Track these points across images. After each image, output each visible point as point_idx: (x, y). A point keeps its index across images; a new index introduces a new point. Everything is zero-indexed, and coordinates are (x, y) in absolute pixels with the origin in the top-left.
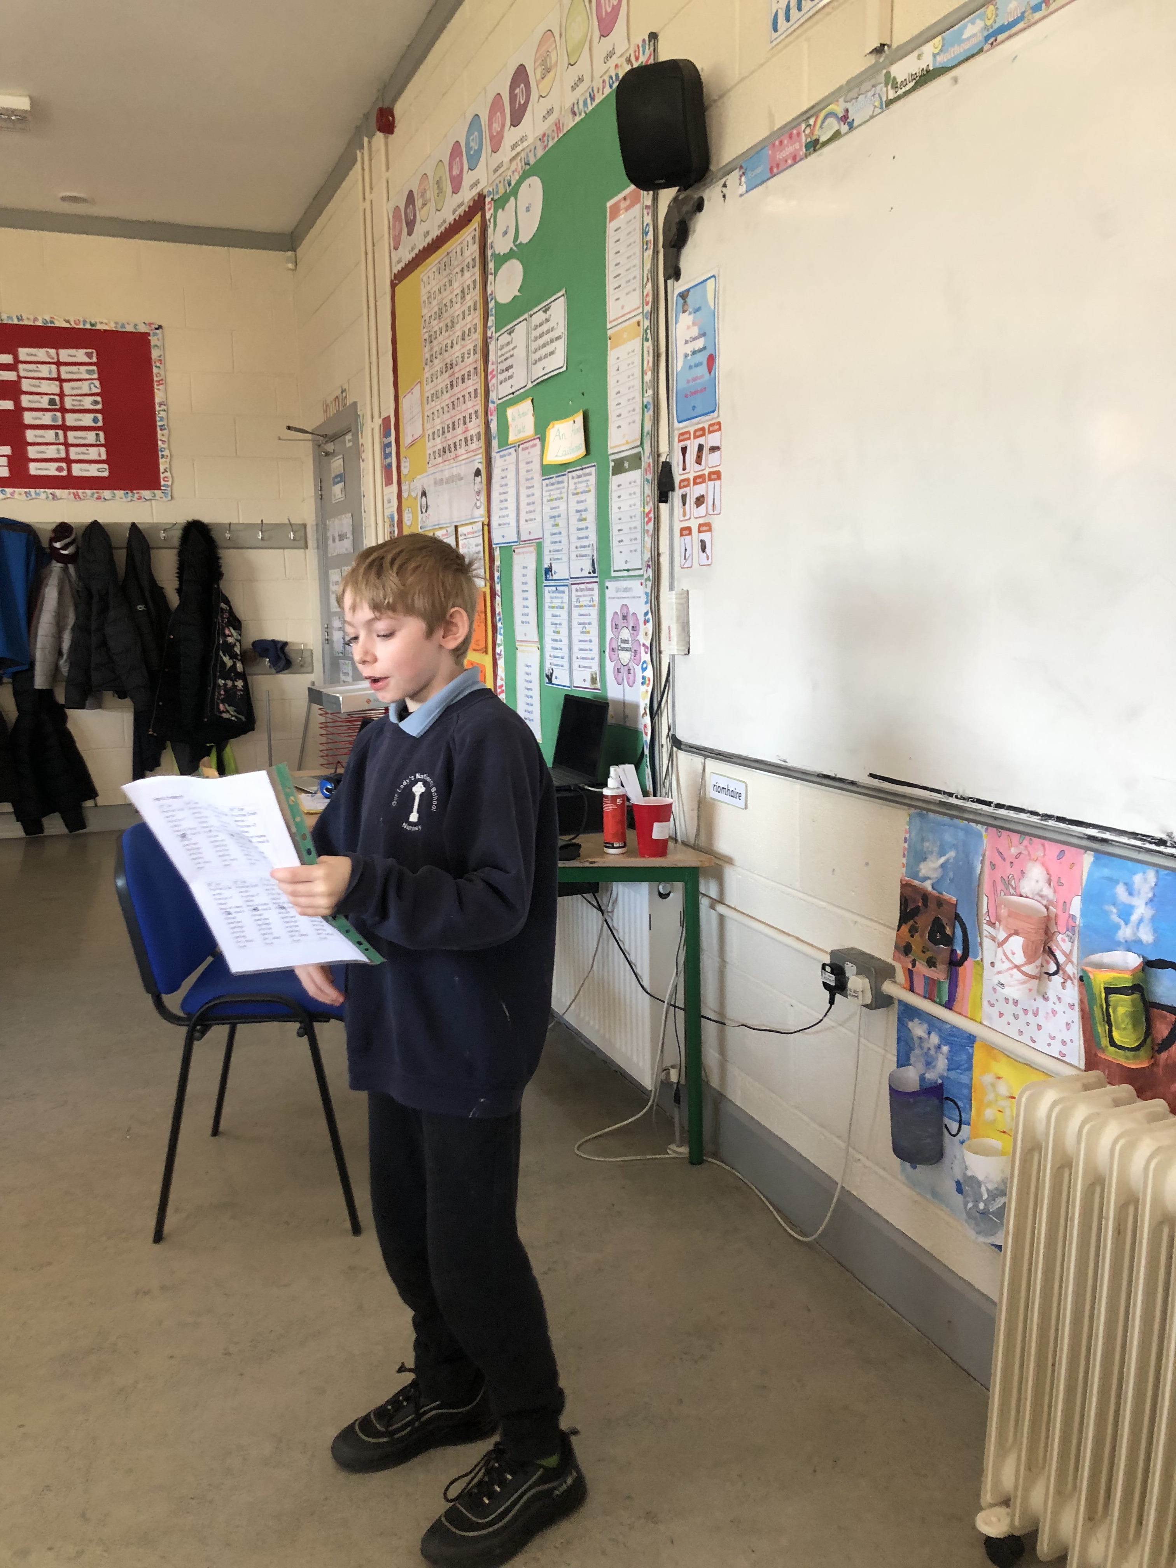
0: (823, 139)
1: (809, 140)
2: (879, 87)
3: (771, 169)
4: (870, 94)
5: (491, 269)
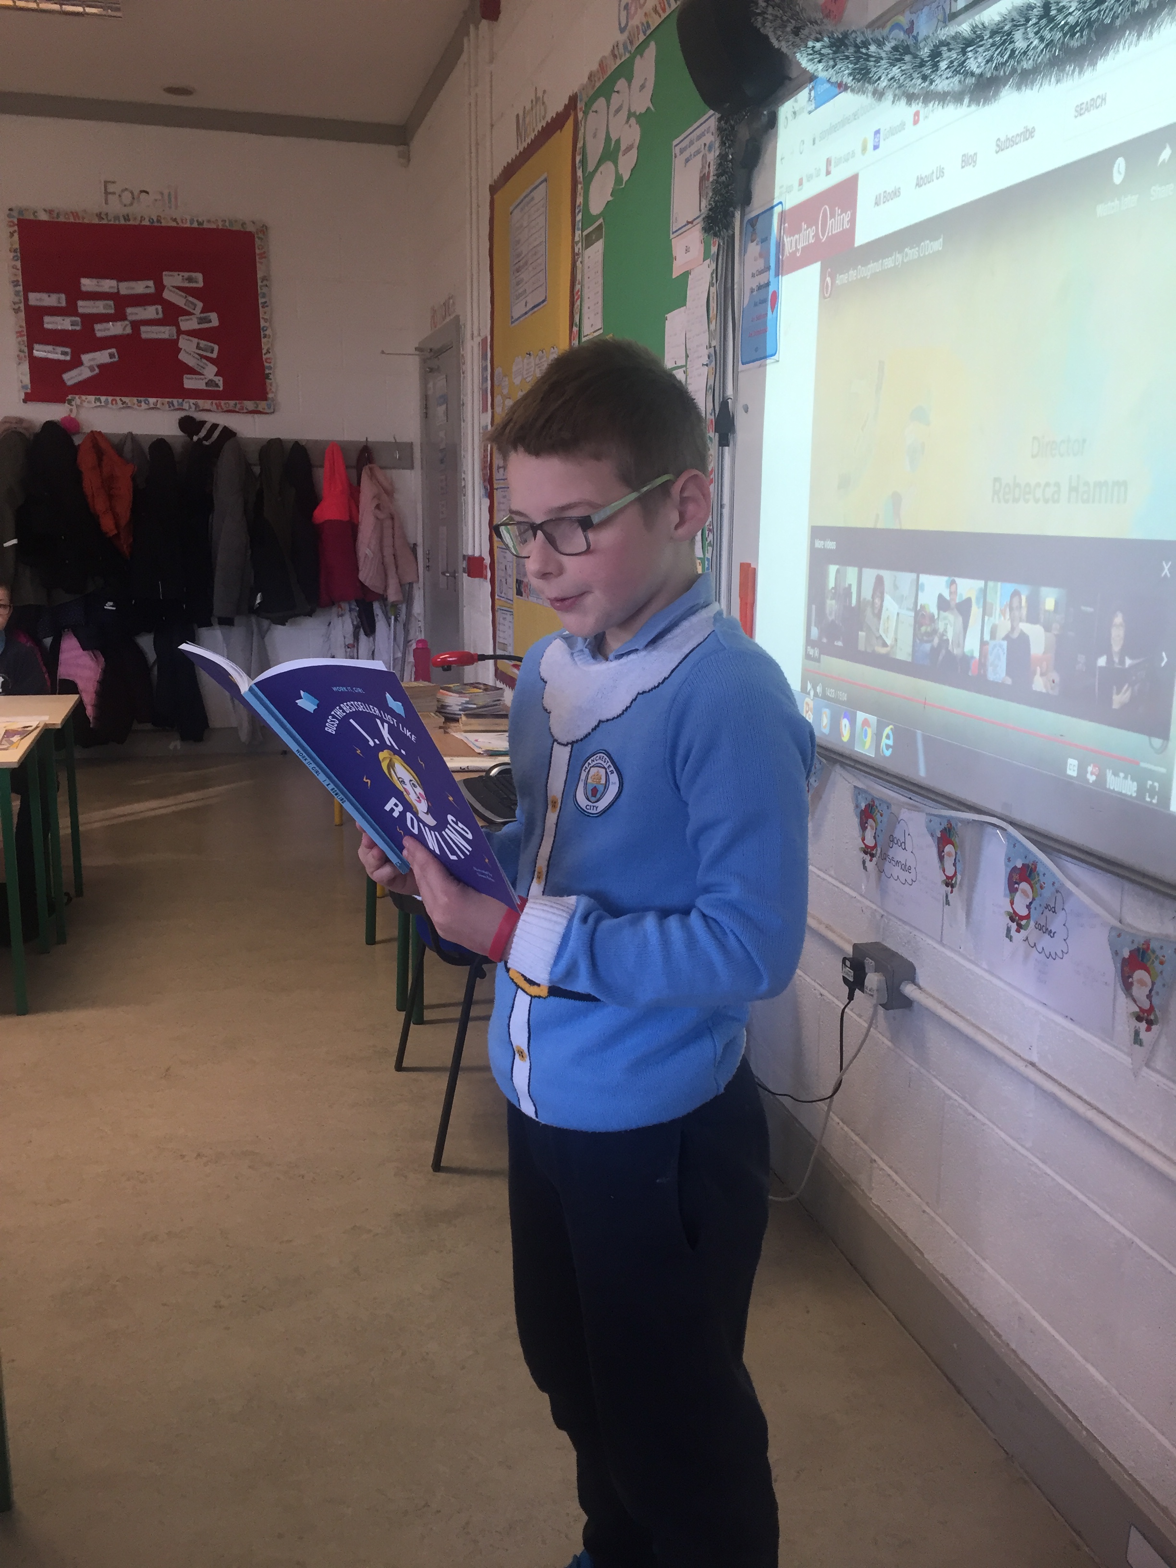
4: (934, 6)
5: (580, 177)
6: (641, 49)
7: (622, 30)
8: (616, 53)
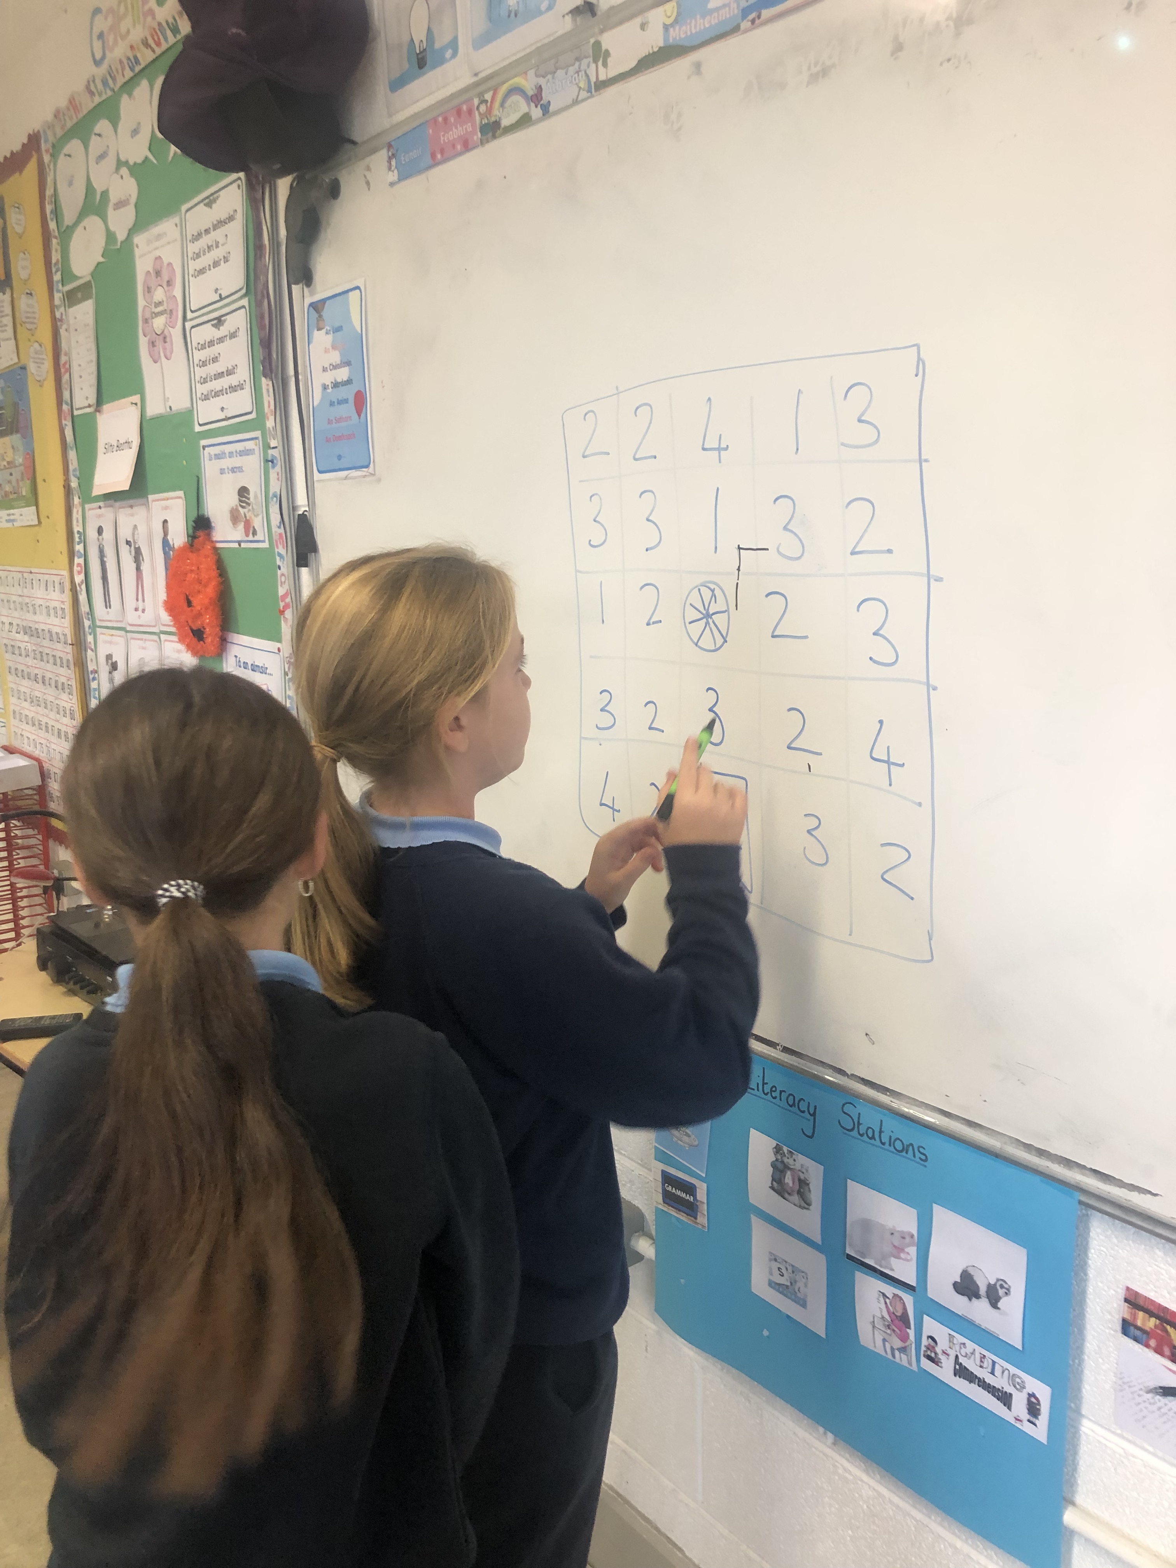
0: (505, 122)
1: (485, 121)
2: (585, 62)
3: (433, 155)
4: (572, 70)
5: (54, 230)
7: (97, 63)
8: (93, 88)
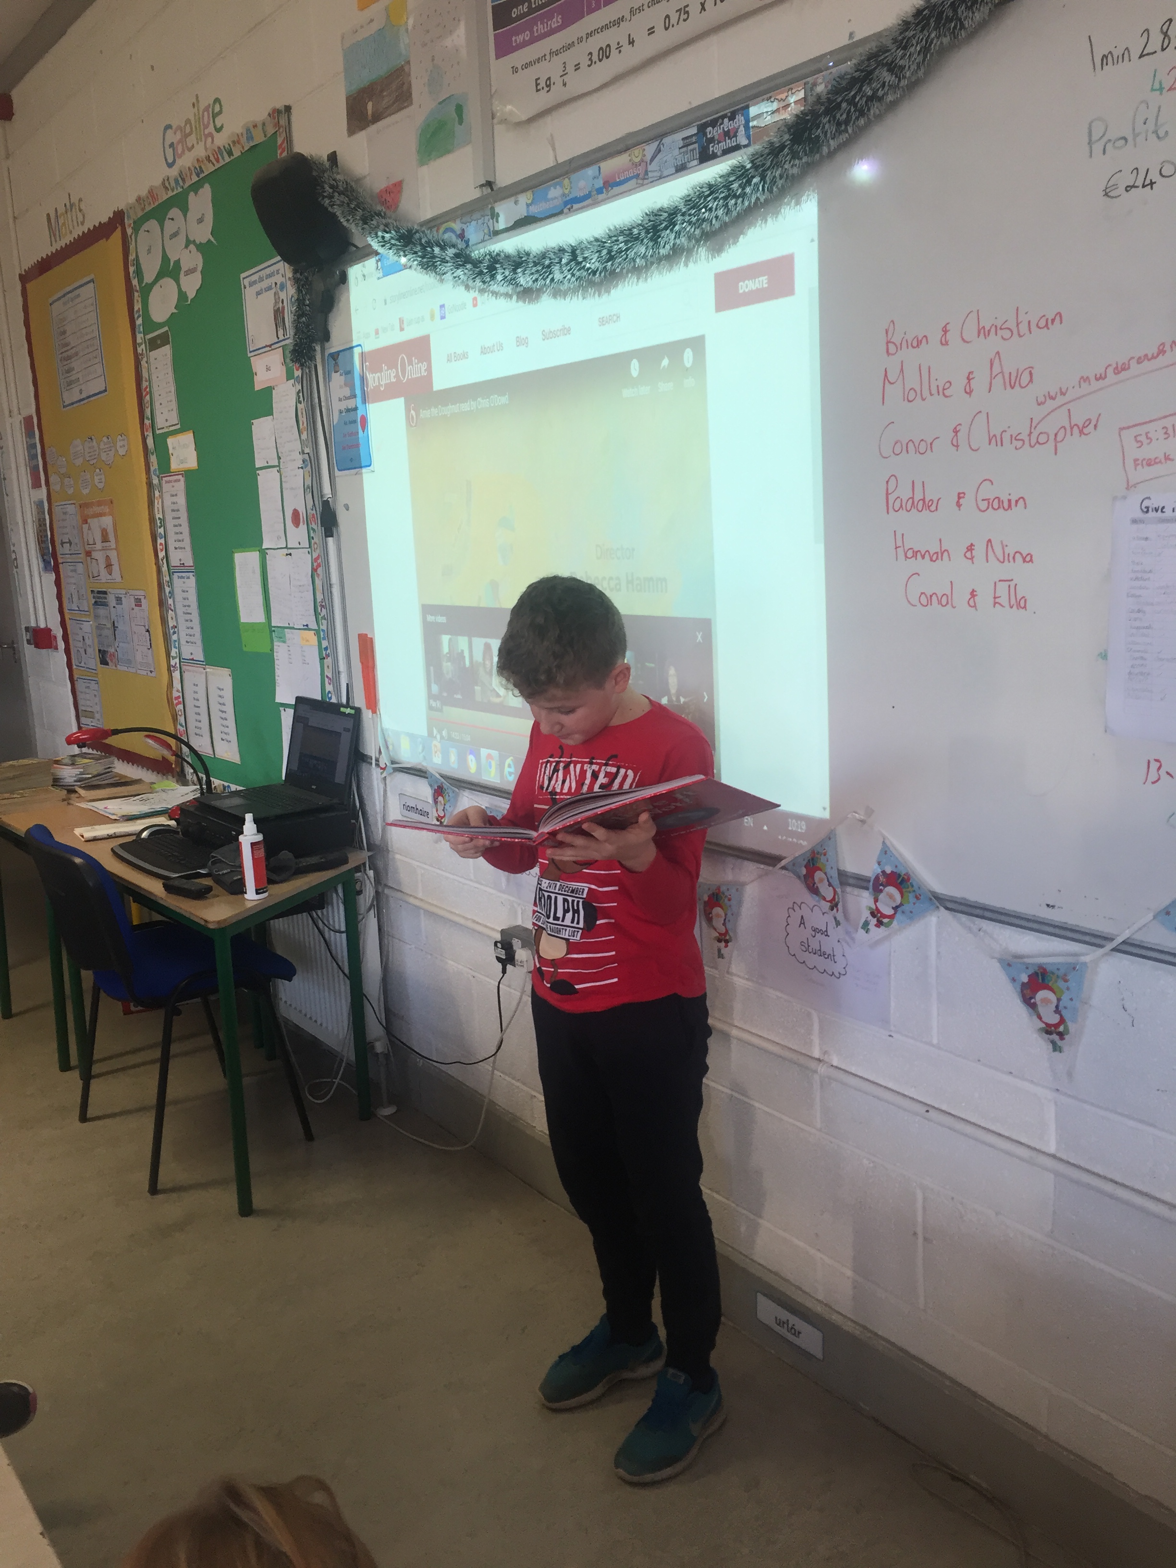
2: (486, 218)
4: (479, 222)
5: (135, 286)
6: (195, 187)
7: (170, 165)
8: (167, 184)
